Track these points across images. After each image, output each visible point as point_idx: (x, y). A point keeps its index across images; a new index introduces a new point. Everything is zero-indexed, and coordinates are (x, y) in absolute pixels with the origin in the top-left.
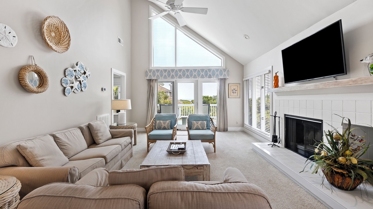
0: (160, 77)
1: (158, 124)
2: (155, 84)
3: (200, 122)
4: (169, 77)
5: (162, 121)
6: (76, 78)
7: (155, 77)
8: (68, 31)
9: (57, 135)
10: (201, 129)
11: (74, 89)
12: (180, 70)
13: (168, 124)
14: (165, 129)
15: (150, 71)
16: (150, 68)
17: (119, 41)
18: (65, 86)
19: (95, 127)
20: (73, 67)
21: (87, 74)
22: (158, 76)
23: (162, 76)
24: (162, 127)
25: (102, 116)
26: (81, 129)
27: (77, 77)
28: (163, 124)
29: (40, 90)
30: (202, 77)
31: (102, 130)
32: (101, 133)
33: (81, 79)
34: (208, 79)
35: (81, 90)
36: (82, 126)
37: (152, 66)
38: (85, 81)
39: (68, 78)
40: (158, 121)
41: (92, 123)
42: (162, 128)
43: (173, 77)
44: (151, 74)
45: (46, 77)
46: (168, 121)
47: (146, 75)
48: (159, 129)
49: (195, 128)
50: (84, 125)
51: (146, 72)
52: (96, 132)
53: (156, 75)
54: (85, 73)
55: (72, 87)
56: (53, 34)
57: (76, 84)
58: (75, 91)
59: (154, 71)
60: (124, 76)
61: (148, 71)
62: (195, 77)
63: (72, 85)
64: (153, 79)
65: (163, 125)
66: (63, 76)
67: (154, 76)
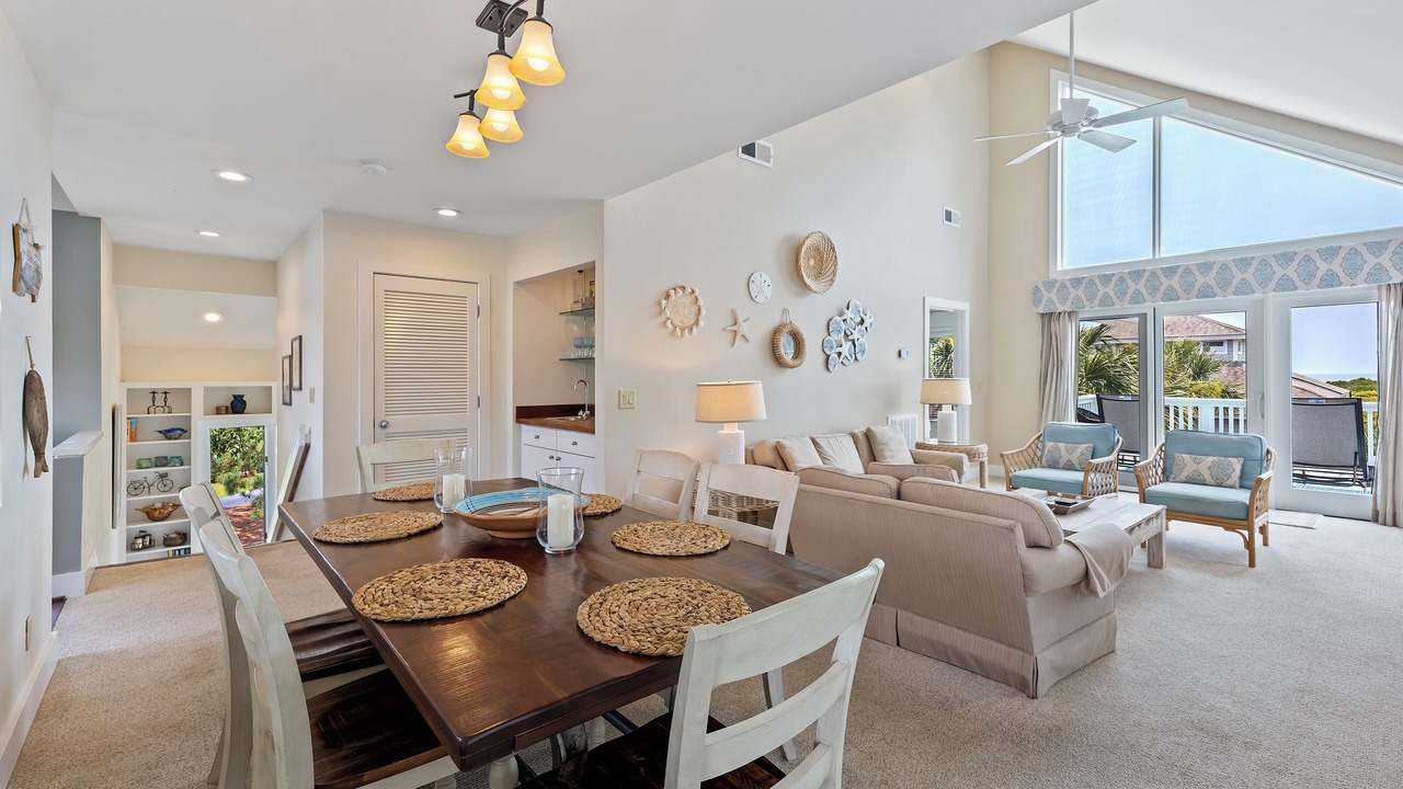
0: (1086, 302)
1: (1049, 451)
2: (1065, 325)
3: (1211, 459)
4: (1121, 298)
5: (1061, 445)
6: (846, 335)
7: (1069, 303)
8: (833, 249)
9: (818, 440)
10: (1213, 482)
11: (842, 356)
12: (1171, 271)
13: (1082, 453)
14: (1069, 467)
15: (1050, 285)
16: (1051, 277)
17: (948, 216)
18: (828, 353)
19: (878, 436)
20: (841, 314)
21: (866, 324)
22: (1078, 298)
23: (1092, 297)
24: (1063, 462)
25: (898, 418)
26: (854, 436)
27: (849, 333)
28: (1064, 453)
29: (796, 362)
30: (1285, 285)
31: (893, 445)
32: (890, 450)
33: (856, 335)
34: (1316, 292)
35: (856, 359)
36: (856, 431)
37: (1059, 269)
38: (862, 340)
39: (834, 337)
40: (1049, 445)
41: (873, 428)
42: (1061, 465)
43: (1137, 298)
44: (1053, 295)
45: (803, 340)
46: (1082, 447)
47: (1037, 302)
48: (1053, 465)
49: (1183, 476)
50: (859, 429)
51: (1037, 289)
52: (881, 447)
53: (1071, 297)
54: (862, 322)
55: (839, 354)
56: (812, 262)
57: (846, 347)
58: (845, 361)
59: (1063, 285)
60: (963, 312)
61: (1041, 287)
62: (1244, 289)
63: (839, 350)
64: (1058, 311)
65: (1065, 457)
66: (825, 334)
67: (1064, 299)
